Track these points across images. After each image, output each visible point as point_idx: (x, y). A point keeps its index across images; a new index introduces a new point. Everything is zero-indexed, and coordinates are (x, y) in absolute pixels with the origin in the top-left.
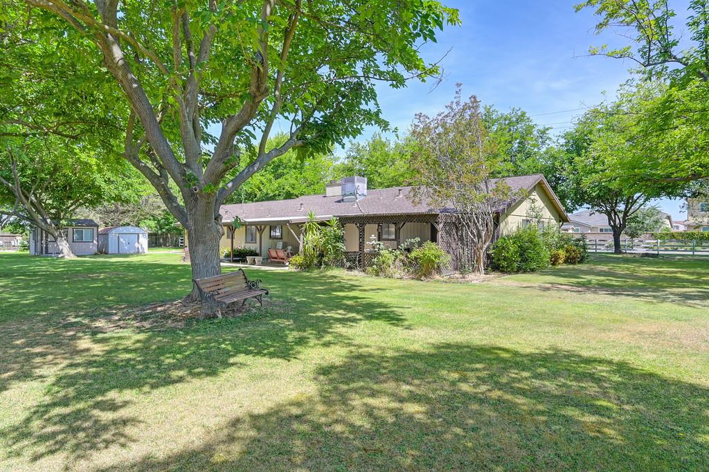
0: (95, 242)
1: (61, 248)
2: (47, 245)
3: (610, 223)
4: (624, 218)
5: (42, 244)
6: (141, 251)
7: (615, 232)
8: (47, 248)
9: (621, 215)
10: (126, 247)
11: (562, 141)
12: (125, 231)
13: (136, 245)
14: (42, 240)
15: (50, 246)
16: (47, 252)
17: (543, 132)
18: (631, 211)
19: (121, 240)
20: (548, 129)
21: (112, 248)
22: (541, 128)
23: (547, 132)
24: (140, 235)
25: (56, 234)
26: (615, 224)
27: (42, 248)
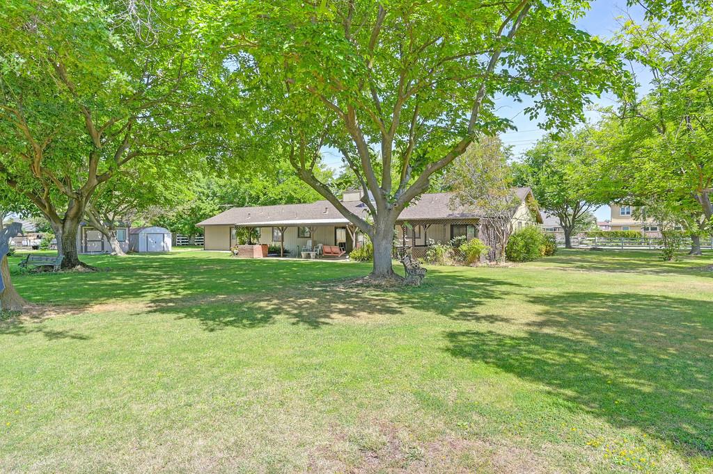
0: (127, 241)
1: (113, 246)
2: (86, 243)
3: (561, 224)
4: (573, 220)
5: (82, 243)
6: (166, 249)
7: (566, 231)
8: (86, 247)
9: (571, 218)
10: (154, 246)
11: (525, 158)
12: (153, 232)
13: (162, 244)
14: (82, 239)
15: (89, 245)
16: (86, 251)
17: (508, 149)
18: (579, 214)
19: (150, 239)
20: (511, 147)
21: (142, 248)
22: (506, 145)
23: (511, 149)
24: (165, 235)
25: (110, 234)
26: (566, 225)
27: (82, 247)
